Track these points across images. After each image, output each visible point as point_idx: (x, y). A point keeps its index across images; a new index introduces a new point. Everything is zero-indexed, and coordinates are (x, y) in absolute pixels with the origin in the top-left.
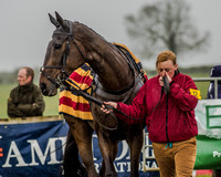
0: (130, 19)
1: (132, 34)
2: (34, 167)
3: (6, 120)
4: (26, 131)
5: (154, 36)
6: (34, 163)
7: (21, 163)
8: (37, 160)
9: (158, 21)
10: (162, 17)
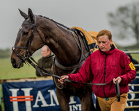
0: (111, 15)
1: (112, 24)
2: (52, 107)
3: (35, 78)
4: (47, 85)
5: (125, 25)
6: (52, 104)
7: (45, 104)
8: (54, 102)
9: (128, 16)
10: (130, 13)
